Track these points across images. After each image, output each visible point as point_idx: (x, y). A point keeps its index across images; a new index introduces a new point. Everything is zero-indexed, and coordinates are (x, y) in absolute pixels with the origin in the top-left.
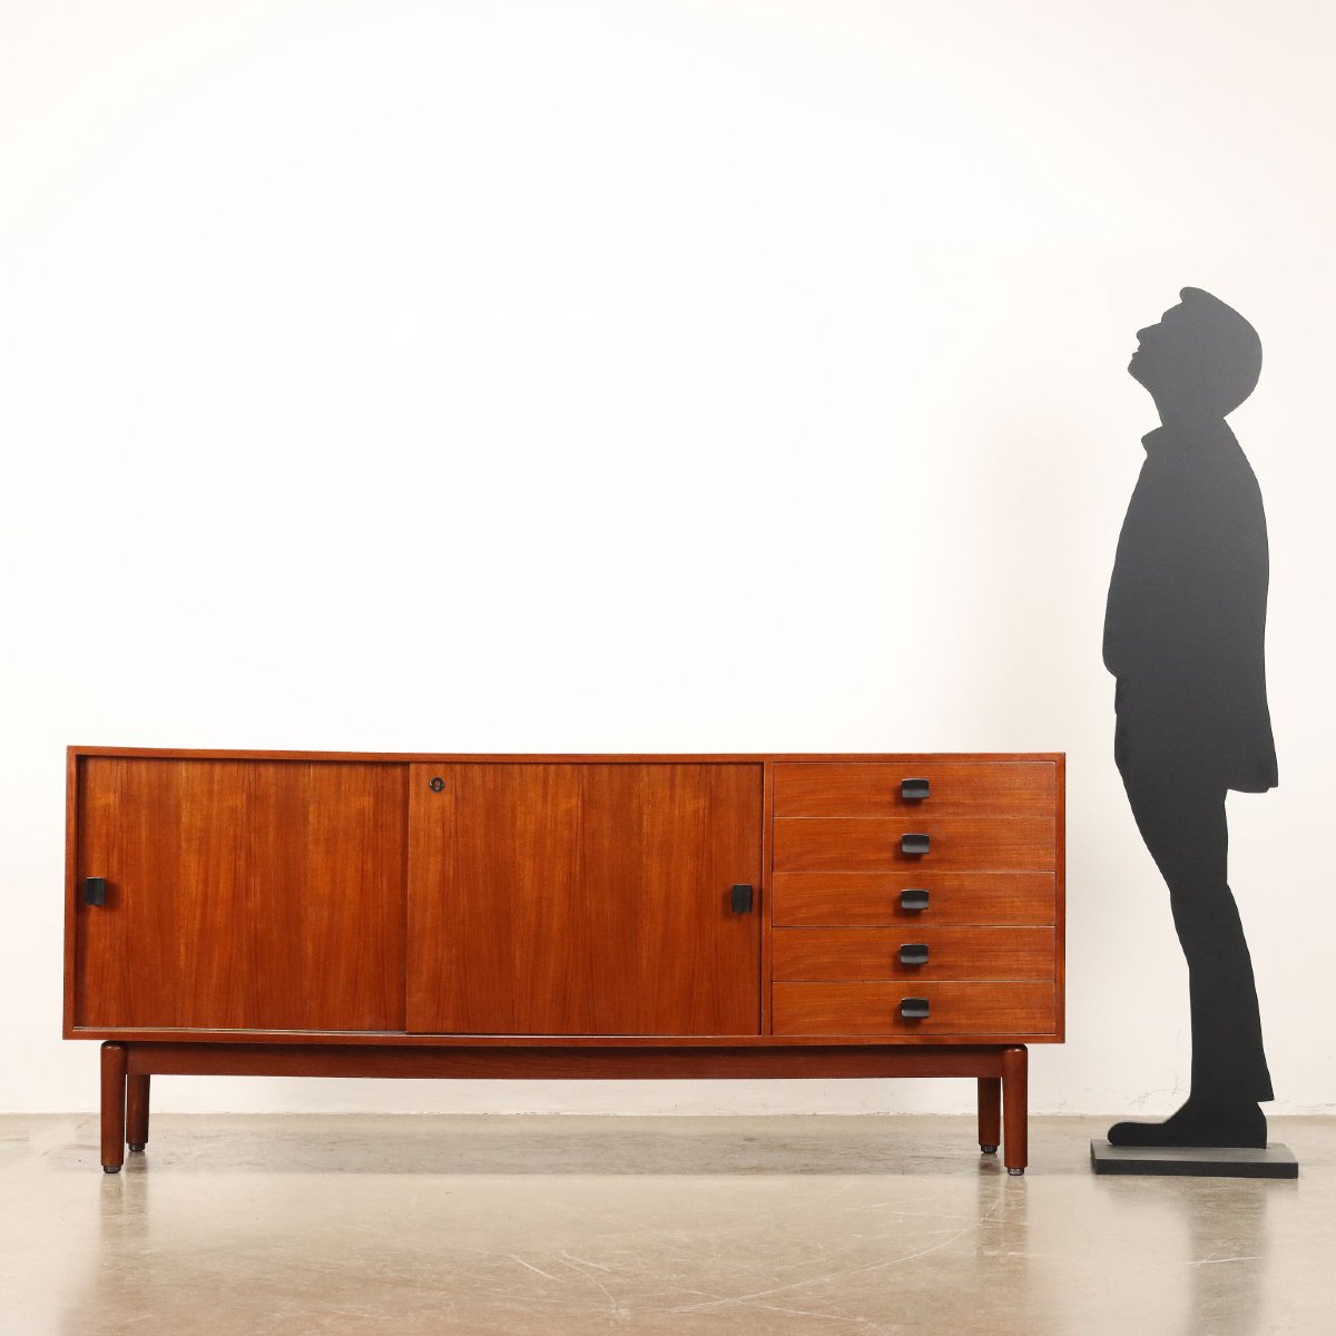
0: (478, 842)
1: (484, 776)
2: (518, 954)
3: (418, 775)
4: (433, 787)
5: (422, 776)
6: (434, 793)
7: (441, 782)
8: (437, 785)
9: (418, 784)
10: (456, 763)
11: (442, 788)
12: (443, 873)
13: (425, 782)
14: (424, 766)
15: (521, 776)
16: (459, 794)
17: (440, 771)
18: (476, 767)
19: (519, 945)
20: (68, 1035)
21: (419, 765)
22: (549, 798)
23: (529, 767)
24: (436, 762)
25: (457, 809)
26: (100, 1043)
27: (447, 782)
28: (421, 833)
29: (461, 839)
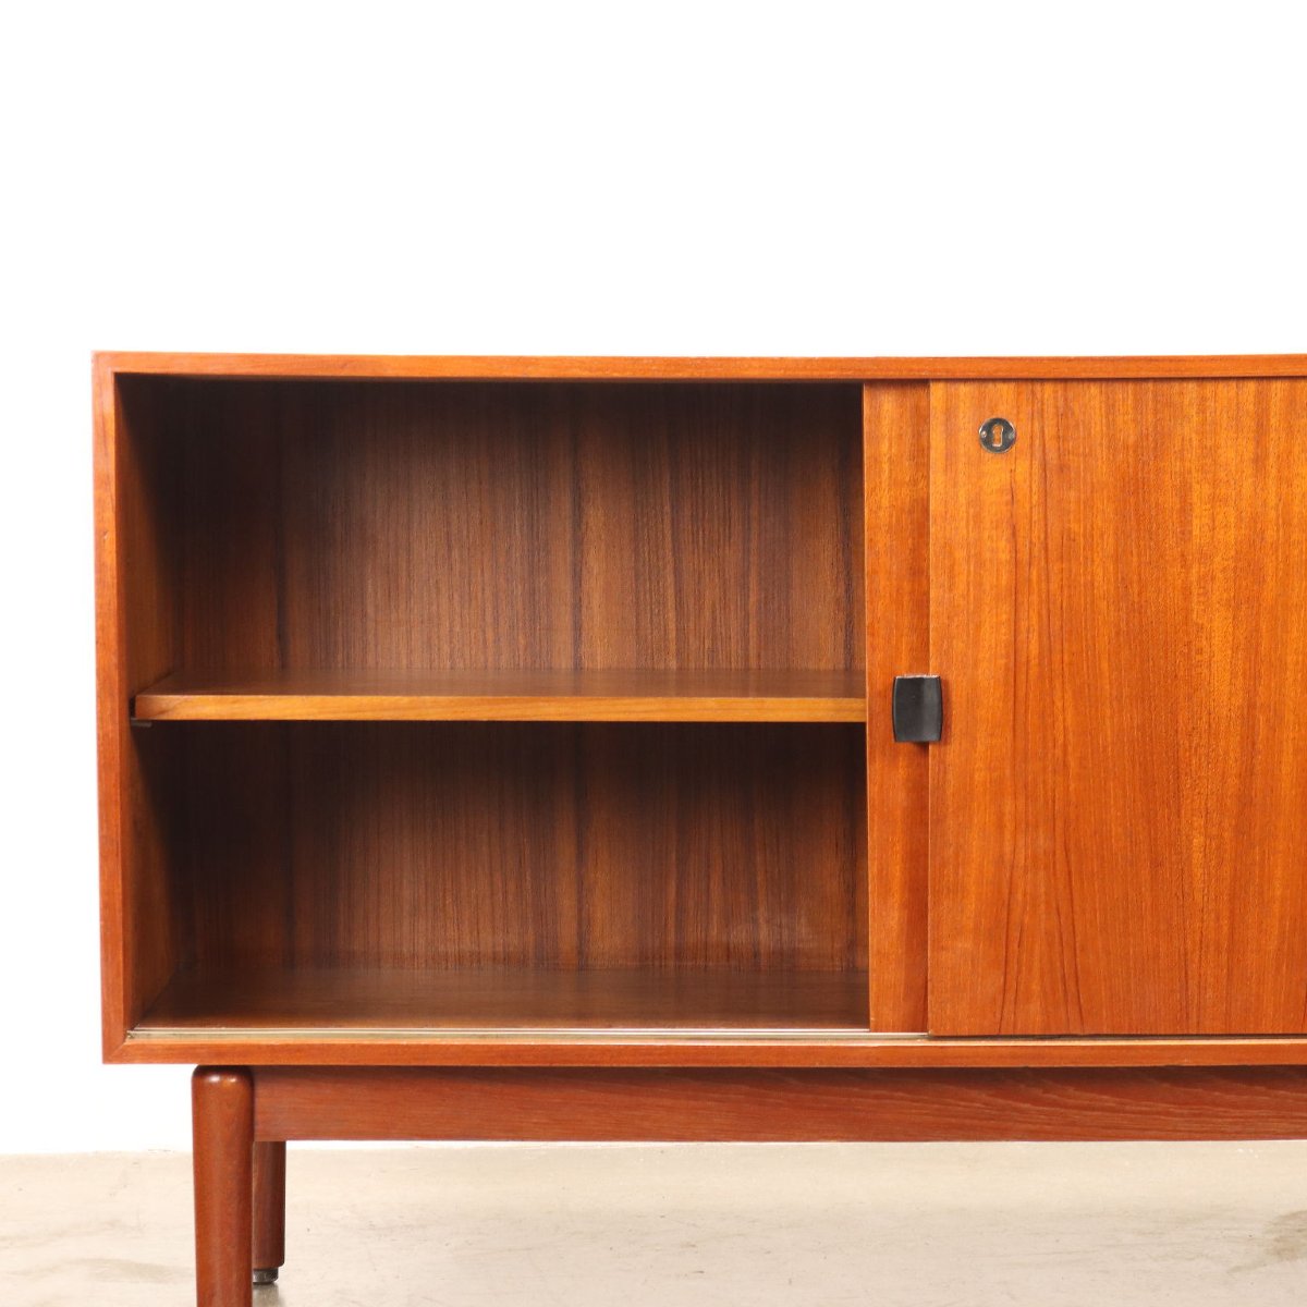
0: (1100, 572)
1: (1110, 408)
2: (1198, 841)
3: (950, 413)
4: (987, 442)
5: (961, 411)
6: (989, 455)
7: (1008, 428)
8: (997, 437)
9: (950, 435)
10: (1042, 380)
11: (1008, 444)
12: (1015, 646)
13: (968, 428)
14: (963, 389)
15: (1202, 411)
16: (1052, 456)
17: (1004, 399)
18: (1094, 389)
19: (1199, 822)
20: (114, 1052)
21: (953, 388)
22: (1272, 460)
23: (1221, 385)
24: (995, 380)
25: (1046, 493)
26: (192, 1067)
27: (1021, 428)
28: (960, 554)
29: (1055, 567)
